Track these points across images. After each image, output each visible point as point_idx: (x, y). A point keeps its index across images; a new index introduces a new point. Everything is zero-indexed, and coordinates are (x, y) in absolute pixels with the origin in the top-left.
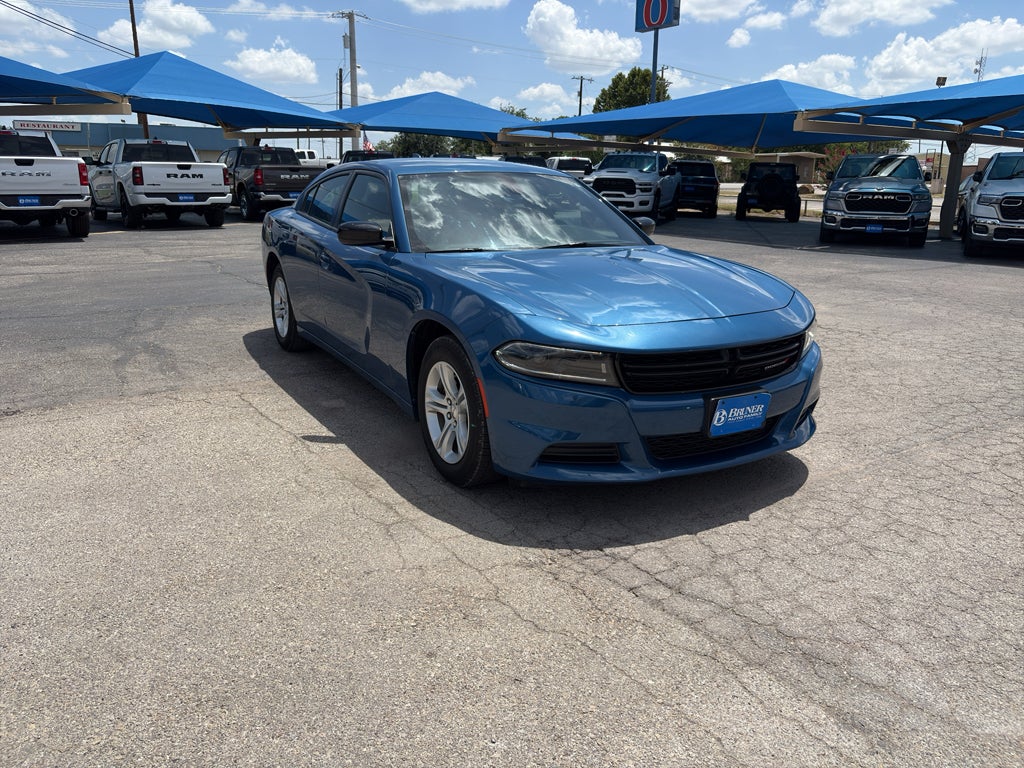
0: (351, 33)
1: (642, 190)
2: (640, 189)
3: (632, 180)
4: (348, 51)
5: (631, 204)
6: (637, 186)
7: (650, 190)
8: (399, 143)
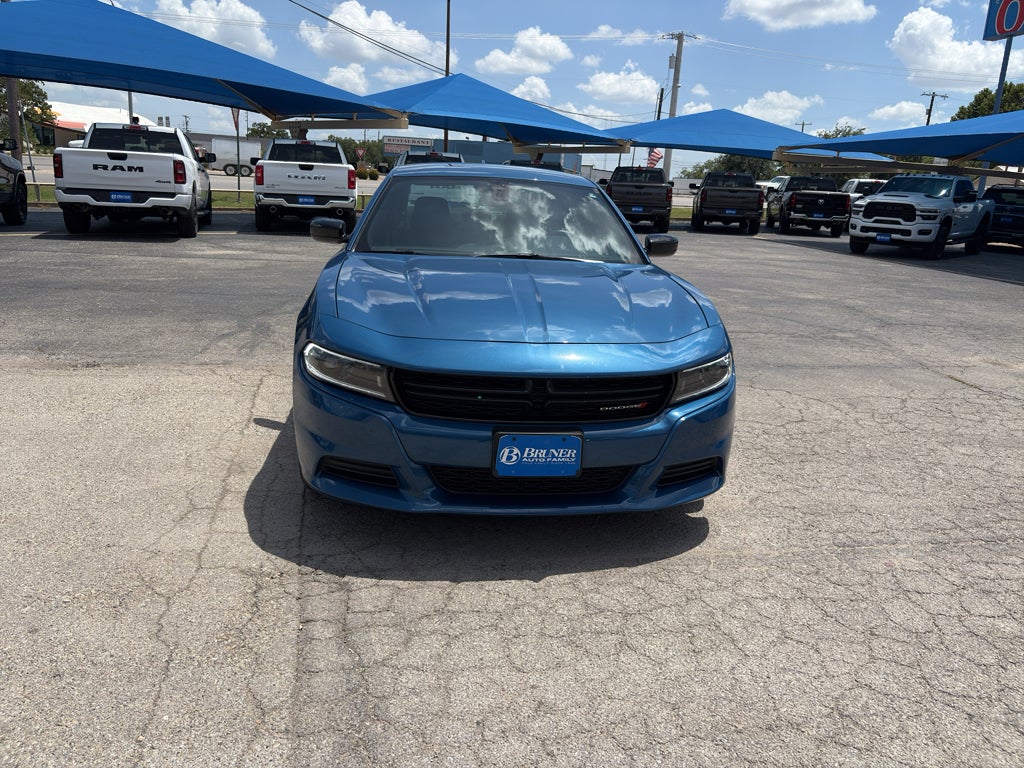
0: (678, 53)
1: (924, 217)
2: (921, 216)
3: (912, 206)
4: (673, 70)
5: (908, 233)
6: (918, 213)
7: (935, 218)
8: (723, 163)
